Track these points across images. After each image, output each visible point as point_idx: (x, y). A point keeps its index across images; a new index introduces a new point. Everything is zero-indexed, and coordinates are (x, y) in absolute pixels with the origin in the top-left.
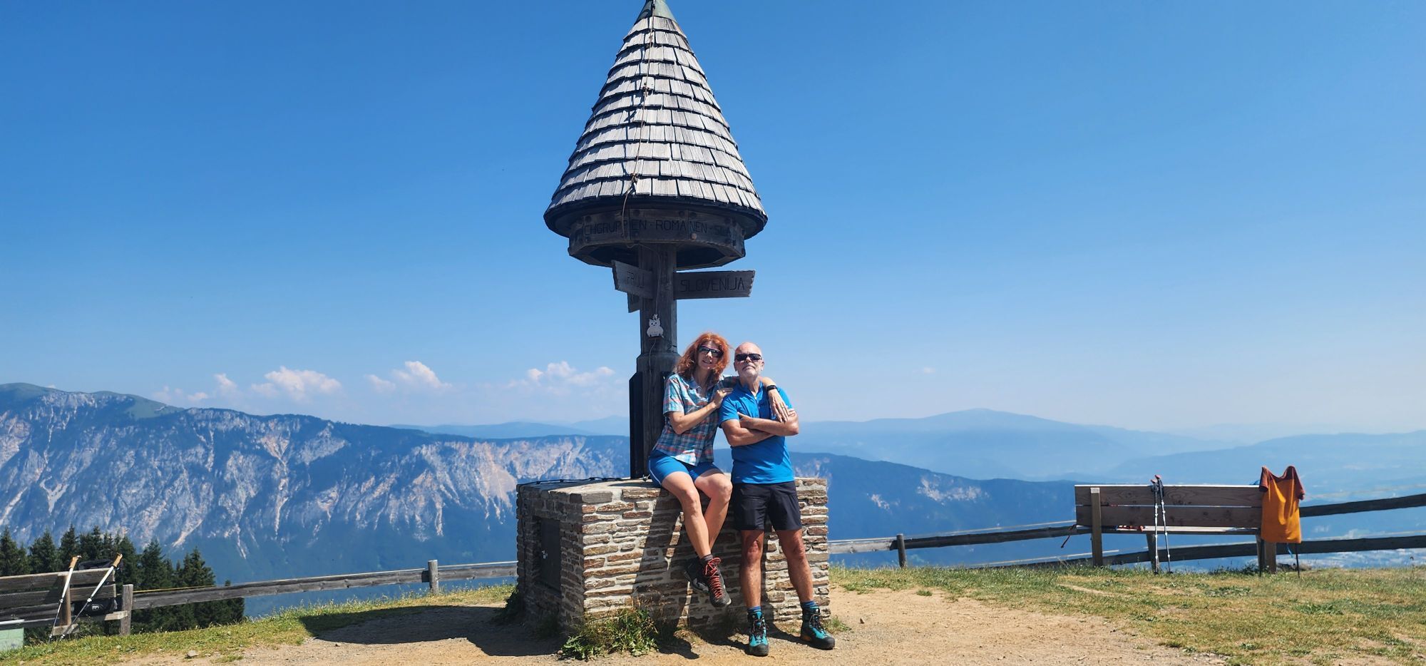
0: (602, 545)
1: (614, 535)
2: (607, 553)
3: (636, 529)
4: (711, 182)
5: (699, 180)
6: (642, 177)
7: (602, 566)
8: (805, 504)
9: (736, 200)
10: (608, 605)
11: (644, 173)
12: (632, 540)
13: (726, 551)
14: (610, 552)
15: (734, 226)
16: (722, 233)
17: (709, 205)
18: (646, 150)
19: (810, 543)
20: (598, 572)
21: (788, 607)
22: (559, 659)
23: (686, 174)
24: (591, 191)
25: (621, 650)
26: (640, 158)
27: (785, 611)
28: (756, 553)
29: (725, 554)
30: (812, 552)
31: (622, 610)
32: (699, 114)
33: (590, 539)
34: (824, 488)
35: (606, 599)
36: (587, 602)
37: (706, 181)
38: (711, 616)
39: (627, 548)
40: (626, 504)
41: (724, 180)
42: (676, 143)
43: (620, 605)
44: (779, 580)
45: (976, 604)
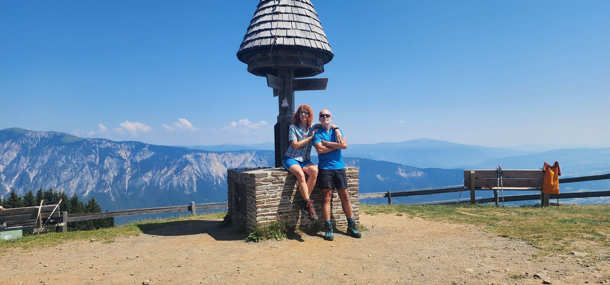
0: (264, 195)
1: (269, 191)
2: (266, 198)
3: (278, 188)
4: (309, 39)
5: (304, 38)
6: (279, 37)
7: (264, 204)
8: (349, 178)
9: (320, 47)
10: (266, 219)
11: (280, 35)
12: (276, 193)
13: (316, 197)
14: (267, 198)
15: (319, 59)
16: (314, 62)
17: (308, 49)
18: (281, 25)
19: (351, 194)
20: (262, 206)
21: (342, 221)
22: (246, 242)
23: (298, 35)
24: (257, 43)
25: (272, 238)
26: (278, 29)
27: (340, 222)
28: (329, 198)
29: (315, 199)
30: (352, 198)
31: (272, 221)
32: (304, 8)
33: (259, 192)
34: (357, 171)
35: (266, 217)
36: (258, 218)
37: (307, 38)
38: (310, 224)
39: (274, 196)
40: (273, 178)
41: (315, 38)
42: (294, 21)
43: (272, 219)
44: (338, 210)
45: (421, 219)
